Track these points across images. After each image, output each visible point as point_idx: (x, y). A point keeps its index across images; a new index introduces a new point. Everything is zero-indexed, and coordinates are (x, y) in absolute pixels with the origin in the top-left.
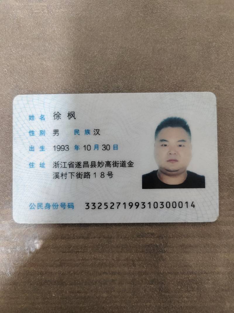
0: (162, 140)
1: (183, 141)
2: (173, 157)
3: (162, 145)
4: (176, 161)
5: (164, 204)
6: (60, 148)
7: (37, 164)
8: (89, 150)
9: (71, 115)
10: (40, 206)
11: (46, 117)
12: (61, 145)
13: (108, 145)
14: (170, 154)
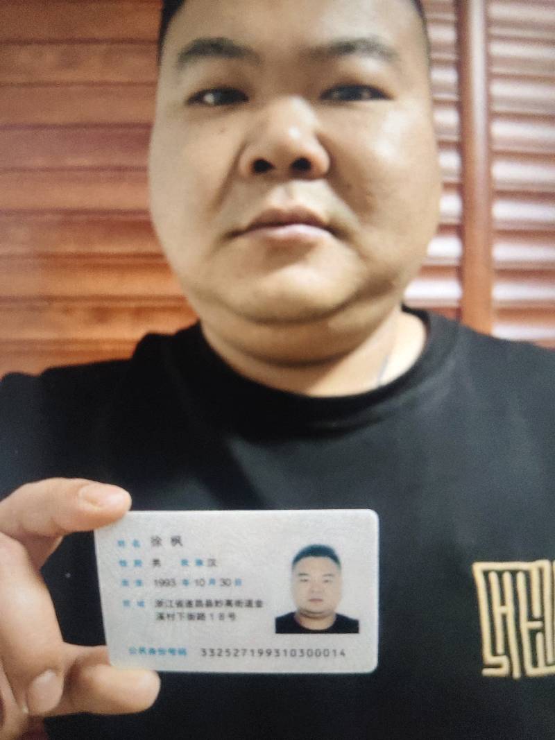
0: (301, 574)
1: (330, 575)
2: (316, 596)
3: (302, 581)
4: (320, 600)
5: (305, 651)
6: (164, 583)
7: (134, 602)
8: (202, 585)
9: (176, 541)
10: (142, 650)
11: (141, 544)
12: (164, 578)
13: (228, 579)
14: (313, 592)
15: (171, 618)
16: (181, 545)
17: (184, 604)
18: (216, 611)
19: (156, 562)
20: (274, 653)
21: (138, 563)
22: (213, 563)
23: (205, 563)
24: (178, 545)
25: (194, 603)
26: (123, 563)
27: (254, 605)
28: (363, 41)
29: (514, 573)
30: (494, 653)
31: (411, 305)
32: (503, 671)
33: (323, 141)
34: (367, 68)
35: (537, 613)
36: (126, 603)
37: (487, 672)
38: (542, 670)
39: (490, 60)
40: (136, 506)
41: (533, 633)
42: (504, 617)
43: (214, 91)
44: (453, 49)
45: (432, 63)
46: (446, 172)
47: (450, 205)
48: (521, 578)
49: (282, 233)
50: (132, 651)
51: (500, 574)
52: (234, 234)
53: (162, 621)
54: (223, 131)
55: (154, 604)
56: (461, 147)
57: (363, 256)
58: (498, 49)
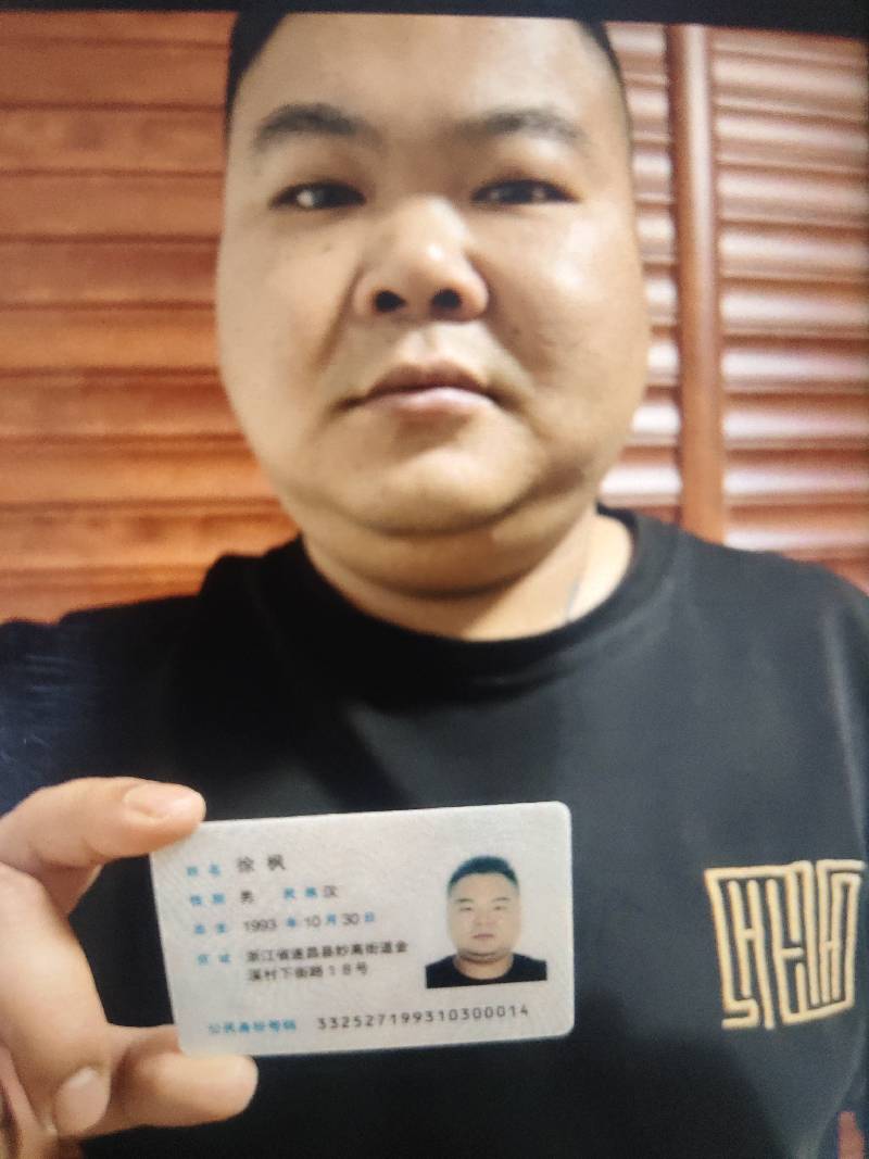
0: (463, 900)
1: (504, 899)
2: (485, 930)
3: (462, 910)
4: (490, 936)
5: (470, 1012)
6: (259, 926)
7: (214, 957)
8: (316, 926)
9: (275, 862)
10: (229, 1027)
11: (221, 869)
12: (259, 919)
13: (356, 914)
14: (479, 924)
15: (271, 977)
16: (283, 868)
17: (290, 955)
18: (337, 962)
19: (246, 896)
20: (425, 1017)
21: (218, 899)
22: (331, 892)
23: (320, 892)
24: (278, 869)
25: (305, 953)
26: (196, 900)
27: (394, 948)
28: (534, 113)
29: (762, 882)
30: (739, 996)
31: (610, 503)
32: (751, 1021)
33: (477, 264)
34: (541, 154)
35: (795, 936)
36: (203, 959)
37: (729, 1023)
38: (804, 1015)
39: (716, 143)
40: (212, 814)
41: (791, 965)
42: (751, 944)
43: (313, 187)
44: (665, 128)
45: (635, 147)
46: (656, 310)
47: (663, 358)
48: (772, 887)
49: (421, 400)
50: (214, 1030)
51: (743, 883)
52: (349, 403)
53: (257, 982)
54: (328, 248)
55: (246, 957)
56: (677, 273)
57: (540, 433)
58: (729, 128)
